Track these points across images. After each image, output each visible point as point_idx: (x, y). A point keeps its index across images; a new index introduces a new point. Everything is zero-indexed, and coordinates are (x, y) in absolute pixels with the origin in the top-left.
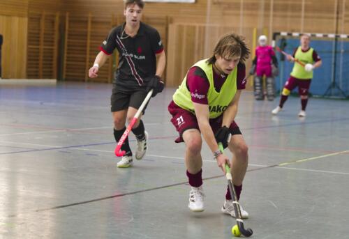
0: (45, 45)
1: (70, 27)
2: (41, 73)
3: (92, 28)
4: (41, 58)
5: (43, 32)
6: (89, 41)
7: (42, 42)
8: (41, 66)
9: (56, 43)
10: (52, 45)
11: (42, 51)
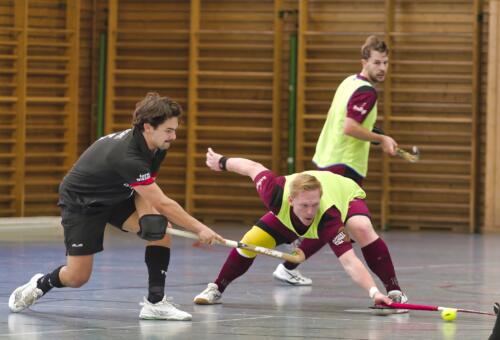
0: (31, 91)
1: (121, 22)
2: (21, 195)
3: (203, 23)
4: (21, 139)
5: (24, 43)
6: (195, 72)
7: (22, 82)
8: (19, 167)
9: (73, 85)
10: (62, 93)
11: (23, 112)
